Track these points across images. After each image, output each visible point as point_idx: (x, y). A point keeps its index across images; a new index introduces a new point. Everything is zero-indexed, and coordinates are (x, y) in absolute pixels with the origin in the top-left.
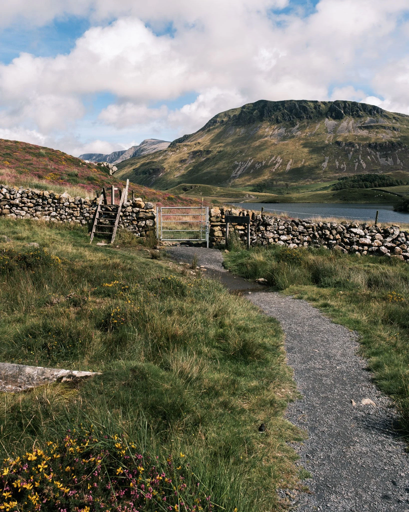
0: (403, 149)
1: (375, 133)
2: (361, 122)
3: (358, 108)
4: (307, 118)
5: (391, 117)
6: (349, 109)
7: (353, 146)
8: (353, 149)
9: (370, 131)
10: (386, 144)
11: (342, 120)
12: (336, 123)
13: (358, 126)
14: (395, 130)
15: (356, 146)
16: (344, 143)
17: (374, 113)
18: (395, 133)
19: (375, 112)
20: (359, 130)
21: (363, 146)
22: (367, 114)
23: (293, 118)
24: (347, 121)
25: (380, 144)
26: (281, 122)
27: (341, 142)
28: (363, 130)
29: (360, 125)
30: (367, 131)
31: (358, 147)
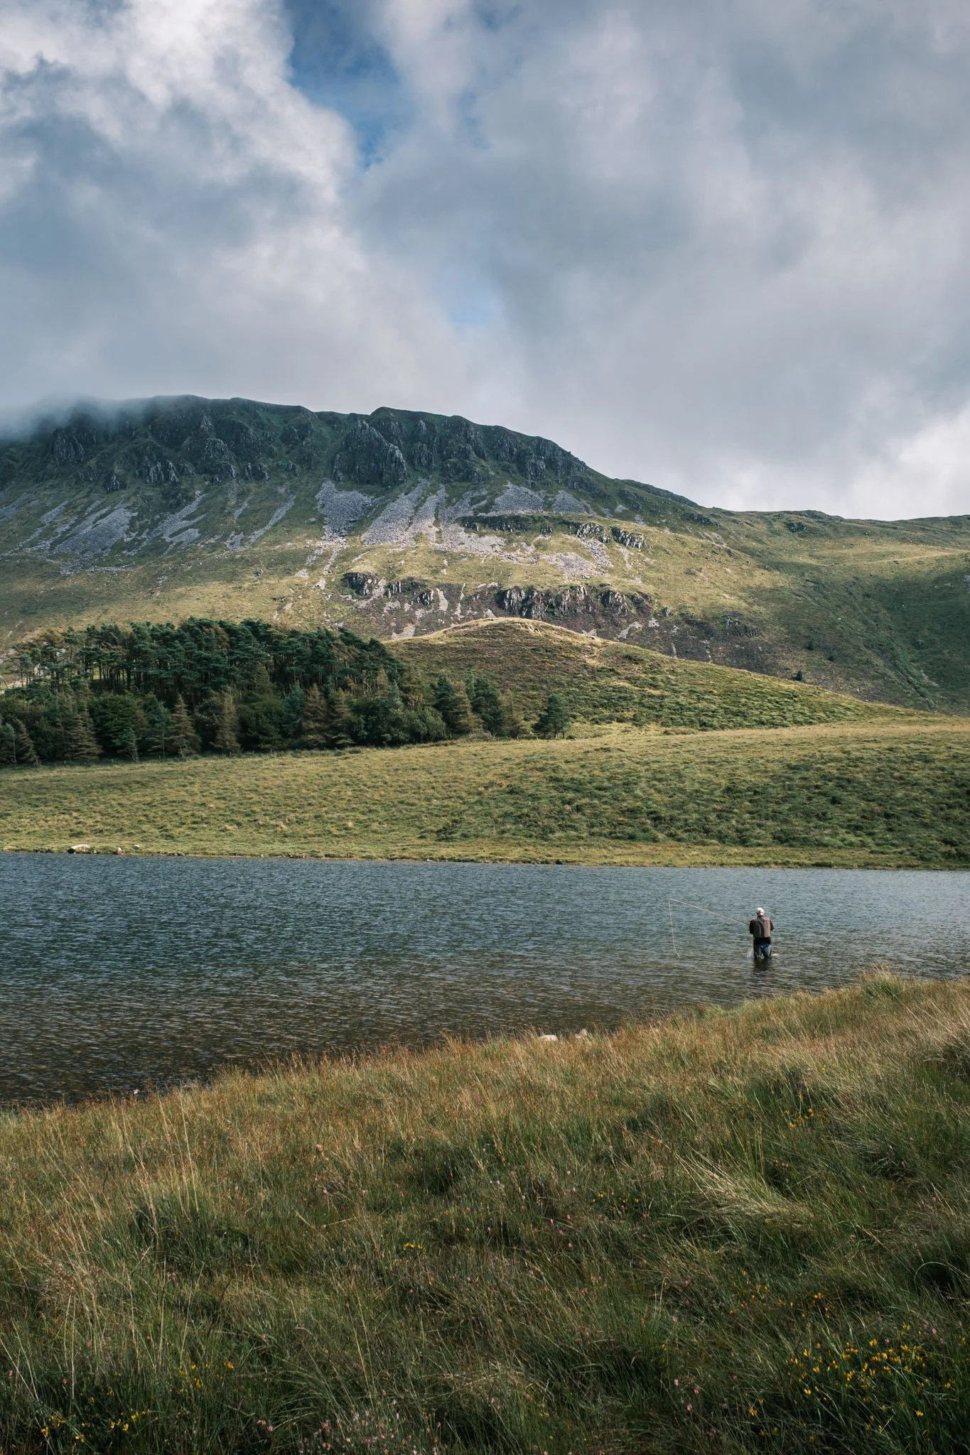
0: (653, 623)
1: (531, 549)
2: (474, 501)
3: (468, 440)
4: (241, 475)
5: (610, 491)
6: (430, 447)
7: (423, 602)
8: (419, 613)
9: (510, 541)
10: (574, 598)
11: (396, 491)
12: (367, 500)
13: (460, 515)
14: (622, 542)
15: (437, 600)
16: (383, 583)
17: (534, 465)
18: (620, 555)
19: (542, 465)
20: (463, 535)
21: (468, 600)
22: (506, 469)
23: (181, 471)
24: (414, 494)
25: (548, 594)
26: (124, 486)
27: (366, 577)
28: (481, 535)
29: (471, 514)
30: (499, 540)
31: (444, 605)
